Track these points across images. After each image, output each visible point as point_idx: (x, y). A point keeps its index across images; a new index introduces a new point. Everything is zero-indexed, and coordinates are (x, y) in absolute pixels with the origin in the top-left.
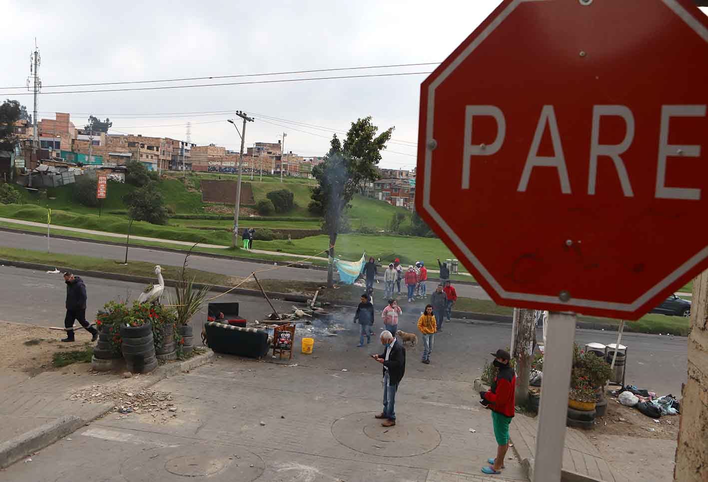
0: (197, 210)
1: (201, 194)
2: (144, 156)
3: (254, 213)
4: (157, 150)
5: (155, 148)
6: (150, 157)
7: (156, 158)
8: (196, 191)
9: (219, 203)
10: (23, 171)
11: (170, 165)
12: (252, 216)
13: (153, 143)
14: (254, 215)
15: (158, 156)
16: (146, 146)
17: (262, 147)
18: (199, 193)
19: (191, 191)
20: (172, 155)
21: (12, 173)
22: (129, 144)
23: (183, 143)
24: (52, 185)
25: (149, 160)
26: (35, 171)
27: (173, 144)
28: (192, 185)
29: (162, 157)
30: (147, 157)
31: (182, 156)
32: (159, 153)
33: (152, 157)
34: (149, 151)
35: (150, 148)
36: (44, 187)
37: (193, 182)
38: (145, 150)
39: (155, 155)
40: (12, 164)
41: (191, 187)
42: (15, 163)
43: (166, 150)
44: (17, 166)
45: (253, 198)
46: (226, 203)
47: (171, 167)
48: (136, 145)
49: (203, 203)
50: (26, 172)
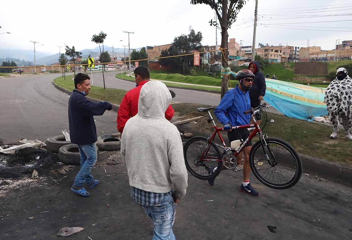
0: (289, 80)
1: (293, 71)
2: (273, 56)
3: (326, 80)
4: (281, 52)
5: (279, 51)
6: (276, 56)
7: (280, 56)
8: (291, 69)
9: (303, 75)
10: (207, 65)
11: (289, 60)
12: (325, 82)
13: (278, 49)
14: (326, 81)
15: (281, 55)
16: (274, 51)
17: (346, 43)
18: (292, 70)
19: (287, 69)
20: (290, 55)
21: (202, 66)
22: (265, 50)
23: (296, 47)
24: (218, 71)
25: (276, 58)
26: (213, 65)
27: (290, 48)
28: (289, 66)
29: (283, 56)
30: (275, 56)
31: (295, 54)
32: (282, 54)
33: (277, 56)
34: (276, 53)
35: (276, 51)
36: (215, 71)
37: (290, 64)
38: (273, 52)
39: (279, 55)
40: (202, 62)
41: (288, 67)
42: (203, 61)
43: (285, 52)
44: (204, 63)
45: (327, 71)
46: (308, 75)
47: (289, 61)
48: (269, 50)
49: (293, 76)
50: (209, 65)
